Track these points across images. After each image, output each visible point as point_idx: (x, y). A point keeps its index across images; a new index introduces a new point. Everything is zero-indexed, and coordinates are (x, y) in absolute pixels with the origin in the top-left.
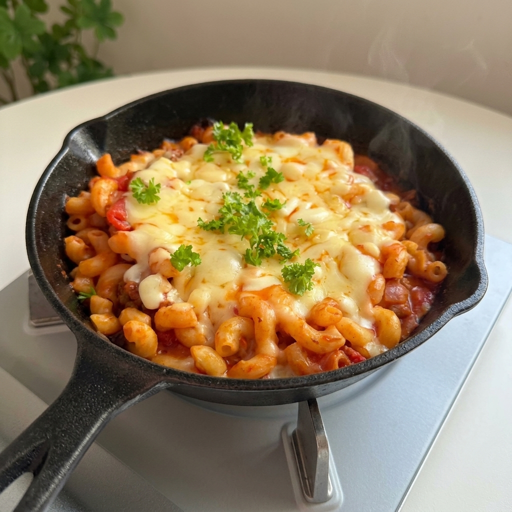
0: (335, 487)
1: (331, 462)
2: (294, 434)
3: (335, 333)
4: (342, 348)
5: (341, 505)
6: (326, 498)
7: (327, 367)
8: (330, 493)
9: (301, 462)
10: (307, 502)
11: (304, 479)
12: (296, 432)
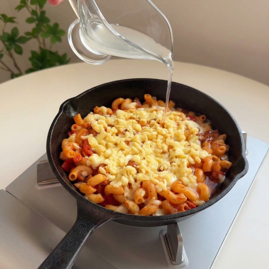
0: (185, 257)
1: (184, 250)
2: (166, 235)
3: (183, 196)
4: (185, 202)
5: (187, 265)
6: (181, 262)
7: (180, 209)
8: (183, 260)
9: (169, 245)
10: (173, 264)
11: (171, 254)
12: (167, 234)
